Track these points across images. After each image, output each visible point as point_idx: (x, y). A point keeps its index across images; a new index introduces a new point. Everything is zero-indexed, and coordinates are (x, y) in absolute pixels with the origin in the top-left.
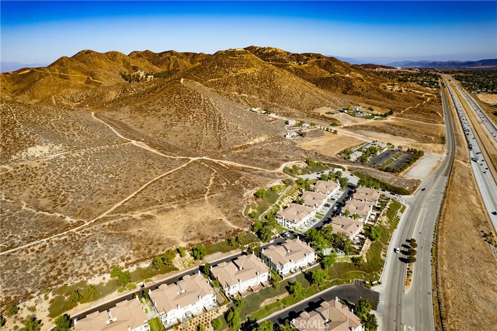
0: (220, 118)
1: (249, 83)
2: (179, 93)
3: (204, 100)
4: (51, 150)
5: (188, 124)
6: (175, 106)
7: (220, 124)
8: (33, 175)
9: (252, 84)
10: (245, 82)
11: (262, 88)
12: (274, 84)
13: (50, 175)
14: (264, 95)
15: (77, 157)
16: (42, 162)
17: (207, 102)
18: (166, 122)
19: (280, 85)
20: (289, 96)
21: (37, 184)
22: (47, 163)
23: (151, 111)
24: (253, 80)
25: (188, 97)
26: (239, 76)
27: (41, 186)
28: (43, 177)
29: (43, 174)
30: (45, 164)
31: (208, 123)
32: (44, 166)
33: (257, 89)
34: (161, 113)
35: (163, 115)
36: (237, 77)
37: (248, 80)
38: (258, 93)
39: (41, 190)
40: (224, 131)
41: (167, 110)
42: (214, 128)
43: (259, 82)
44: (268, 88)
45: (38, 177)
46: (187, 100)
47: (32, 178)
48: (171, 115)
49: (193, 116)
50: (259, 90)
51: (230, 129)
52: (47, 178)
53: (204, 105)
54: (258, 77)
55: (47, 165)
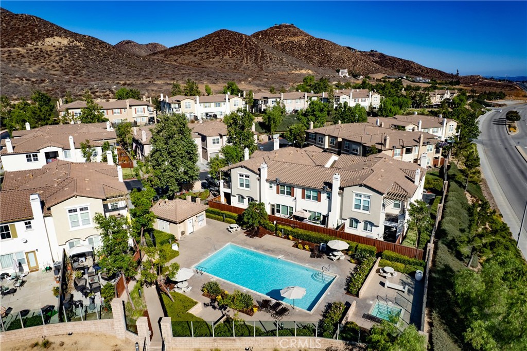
0: (263, 52)
1: (295, 50)
2: (219, 36)
3: (246, 39)
4: (71, 44)
5: (227, 57)
6: (214, 45)
7: (262, 57)
8: (47, 56)
9: (299, 51)
10: (291, 49)
11: (309, 54)
12: (323, 51)
13: (66, 57)
14: (312, 61)
15: (99, 52)
16: (59, 47)
17: (249, 41)
18: (202, 57)
19: (330, 52)
20: (340, 62)
21: (50, 62)
22: (63, 48)
23: (187, 52)
24: (300, 47)
25: (228, 38)
26: (285, 43)
27: (54, 64)
28: (58, 58)
29: (57, 56)
30: (61, 49)
31: (249, 56)
32: (60, 51)
33: (304, 55)
34: (197, 52)
35: (199, 53)
36: (283, 45)
37: (295, 48)
38: (305, 59)
39: (53, 66)
40: (267, 61)
41: (205, 49)
42: (255, 59)
43: (307, 49)
44: (317, 54)
45: (51, 58)
46: (227, 39)
47: (45, 58)
48: (208, 53)
49: (232, 51)
50: (306, 56)
51: (273, 60)
52: (62, 59)
53: (245, 43)
54: (306, 45)
55: (63, 50)
